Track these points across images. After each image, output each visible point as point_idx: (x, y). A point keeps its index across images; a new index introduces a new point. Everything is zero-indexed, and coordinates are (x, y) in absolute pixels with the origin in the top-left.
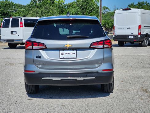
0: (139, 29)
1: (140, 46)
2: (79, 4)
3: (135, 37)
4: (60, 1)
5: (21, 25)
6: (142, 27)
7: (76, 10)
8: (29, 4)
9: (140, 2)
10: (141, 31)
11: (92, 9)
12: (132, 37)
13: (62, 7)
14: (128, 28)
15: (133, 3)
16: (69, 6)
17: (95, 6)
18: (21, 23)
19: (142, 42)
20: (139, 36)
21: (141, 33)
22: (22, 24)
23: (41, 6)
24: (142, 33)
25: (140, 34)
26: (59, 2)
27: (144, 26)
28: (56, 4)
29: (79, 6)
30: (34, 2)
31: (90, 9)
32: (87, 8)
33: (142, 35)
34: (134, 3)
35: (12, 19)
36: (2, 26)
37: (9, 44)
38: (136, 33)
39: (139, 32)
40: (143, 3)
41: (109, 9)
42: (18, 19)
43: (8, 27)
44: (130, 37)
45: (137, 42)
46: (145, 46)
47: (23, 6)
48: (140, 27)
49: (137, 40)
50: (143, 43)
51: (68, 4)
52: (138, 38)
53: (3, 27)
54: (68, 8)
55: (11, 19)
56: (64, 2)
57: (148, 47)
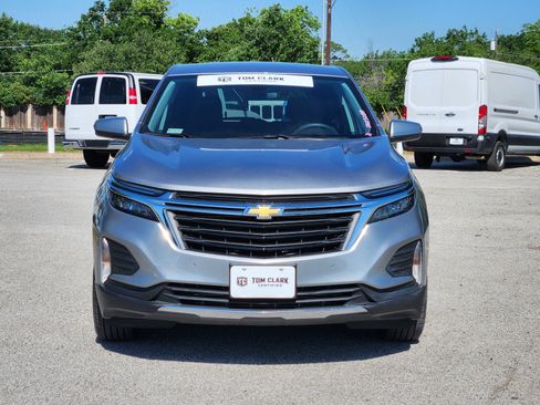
0: (480, 117)
1: (482, 166)
2: (254, 31)
3: (469, 140)
4: (183, 19)
5: (132, 97)
6: (490, 111)
7: (242, 53)
8: (76, 26)
9: (454, 30)
10: (485, 123)
11: (297, 50)
12: (460, 141)
13: (191, 41)
14: (447, 115)
15: (430, 33)
16: (214, 37)
17: (307, 41)
18: (133, 92)
19: (488, 156)
20: (481, 138)
21: (484, 129)
22: (135, 95)
23: (117, 35)
24: (488, 131)
25: (483, 131)
26: (179, 23)
27: (495, 110)
28: (170, 31)
29: (253, 38)
30: (92, 20)
31: (291, 50)
32: (278, 46)
33: (489, 134)
34: (433, 34)
35: (104, 78)
36: (70, 98)
37: (87, 154)
38: (472, 128)
39: (482, 126)
40: (464, 36)
41: (345, 51)
42: (124, 80)
43: (91, 101)
44: (453, 141)
45: (475, 155)
46: (495, 169)
47: (45, 30)
48: (483, 111)
49: (473, 150)
50: (491, 160)
51: (209, 29)
52: (476, 144)
53: (73, 103)
54: (212, 45)
55: (100, 78)
56: (196, 24)
57: (505, 171)
